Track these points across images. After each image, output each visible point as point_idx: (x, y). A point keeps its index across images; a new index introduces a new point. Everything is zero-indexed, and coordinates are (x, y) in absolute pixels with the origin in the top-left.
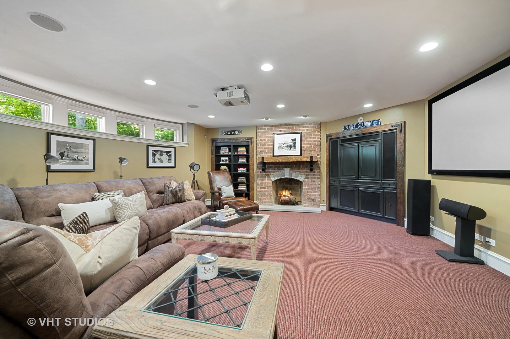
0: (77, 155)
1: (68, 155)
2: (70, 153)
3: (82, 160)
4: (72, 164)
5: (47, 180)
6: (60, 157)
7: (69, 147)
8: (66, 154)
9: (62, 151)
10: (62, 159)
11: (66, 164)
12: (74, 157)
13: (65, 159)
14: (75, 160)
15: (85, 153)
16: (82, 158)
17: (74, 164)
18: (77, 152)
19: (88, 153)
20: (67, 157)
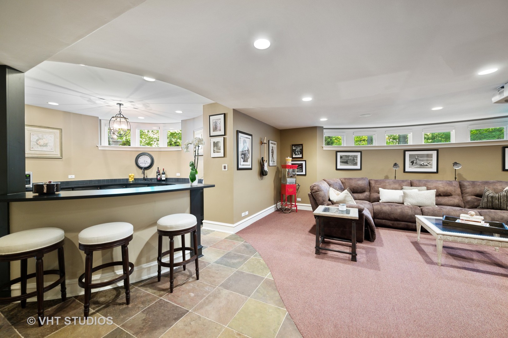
0: (423, 162)
1: (416, 162)
2: (418, 161)
3: (427, 165)
4: (419, 168)
5: (395, 177)
6: (411, 164)
7: (417, 158)
8: (415, 162)
9: (413, 160)
10: (412, 165)
11: (415, 168)
12: (421, 163)
13: (414, 165)
14: (422, 165)
15: (430, 160)
16: (427, 164)
17: (421, 168)
18: (423, 160)
19: (432, 160)
20: (416, 164)
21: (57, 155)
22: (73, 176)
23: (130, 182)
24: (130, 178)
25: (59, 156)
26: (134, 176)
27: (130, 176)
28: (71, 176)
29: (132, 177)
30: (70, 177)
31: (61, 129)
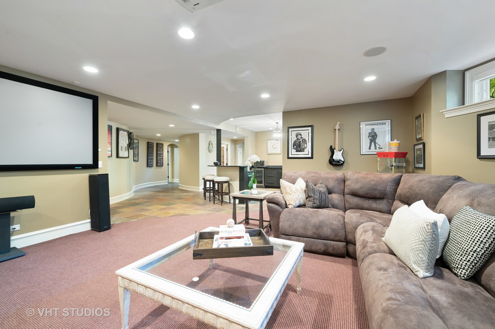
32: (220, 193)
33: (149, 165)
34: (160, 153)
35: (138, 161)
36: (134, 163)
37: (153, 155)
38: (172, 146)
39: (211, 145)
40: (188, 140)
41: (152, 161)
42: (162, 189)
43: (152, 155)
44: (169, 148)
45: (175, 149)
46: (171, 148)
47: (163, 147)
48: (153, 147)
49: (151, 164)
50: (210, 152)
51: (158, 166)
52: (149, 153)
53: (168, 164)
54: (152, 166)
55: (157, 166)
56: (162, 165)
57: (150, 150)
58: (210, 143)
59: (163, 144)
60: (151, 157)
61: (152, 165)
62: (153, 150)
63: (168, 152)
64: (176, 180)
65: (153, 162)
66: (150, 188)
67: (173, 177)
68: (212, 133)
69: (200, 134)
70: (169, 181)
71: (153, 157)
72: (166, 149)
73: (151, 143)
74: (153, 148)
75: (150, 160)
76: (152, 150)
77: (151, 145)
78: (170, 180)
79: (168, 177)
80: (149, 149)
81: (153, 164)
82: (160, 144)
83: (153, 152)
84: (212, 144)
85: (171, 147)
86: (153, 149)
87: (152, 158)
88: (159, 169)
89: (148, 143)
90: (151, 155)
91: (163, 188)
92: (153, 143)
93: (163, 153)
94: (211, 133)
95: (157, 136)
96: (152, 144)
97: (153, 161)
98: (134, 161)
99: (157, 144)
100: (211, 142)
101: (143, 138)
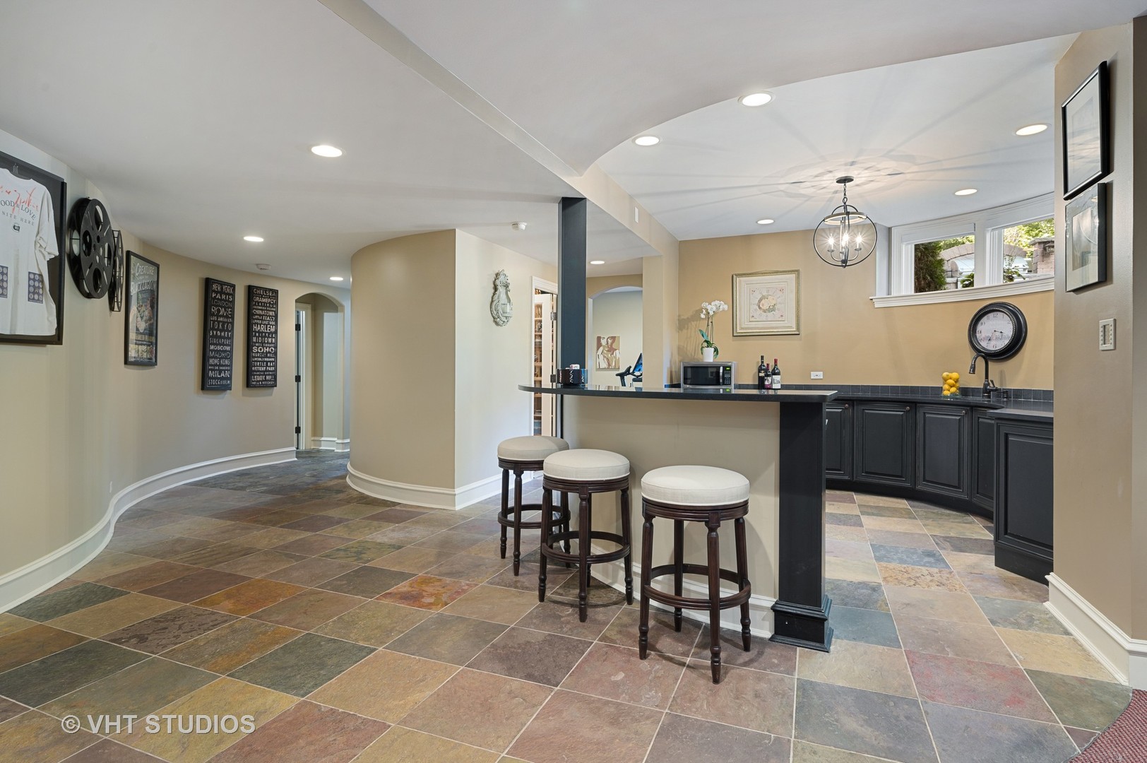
21: (791, 327)
22: (820, 375)
23: (947, 397)
24: (946, 387)
25: (795, 330)
26: (957, 381)
27: (945, 380)
28: (817, 373)
29: (951, 381)
30: (814, 375)
31: (798, 271)
32: (574, 535)
33: (214, 382)
34: (262, 328)
35: (156, 363)
36: (133, 372)
37: (231, 338)
38: (317, 303)
39: (501, 290)
40: (393, 269)
41: (227, 362)
42: (269, 498)
43: (228, 338)
44: (303, 314)
45: (325, 314)
46: (310, 311)
47: (277, 303)
48: (233, 302)
49: (223, 378)
50: (497, 324)
51: (255, 387)
52: (213, 329)
53: (298, 379)
54: (228, 387)
55: (248, 384)
56: (271, 382)
57: (218, 316)
58: (498, 282)
59: (276, 292)
60: (219, 348)
61: (224, 382)
62: (233, 318)
63: (298, 327)
64: (331, 443)
65: (231, 370)
66: (214, 486)
67: (317, 430)
68: (523, 226)
69: (459, 234)
70: (302, 447)
71: (231, 345)
72: (288, 314)
73: (222, 284)
74: (230, 305)
75: (216, 361)
76: (227, 317)
77: (221, 293)
78: (306, 442)
79: (298, 430)
80: (214, 310)
81: (230, 379)
82: (266, 290)
83: (232, 324)
84: (506, 286)
85: (309, 306)
86: (233, 311)
87: (226, 351)
88: (259, 400)
89: (208, 283)
90: (221, 337)
91: (270, 492)
92: (233, 286)
93: (276, 332)
94: (515, 225)
95: (246, 242)
96: (229, 290)
97: (231, 365)
98: (126, 362)
99: (251, 291)
100: (501, 278)
101: (184, 261)
